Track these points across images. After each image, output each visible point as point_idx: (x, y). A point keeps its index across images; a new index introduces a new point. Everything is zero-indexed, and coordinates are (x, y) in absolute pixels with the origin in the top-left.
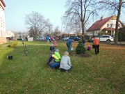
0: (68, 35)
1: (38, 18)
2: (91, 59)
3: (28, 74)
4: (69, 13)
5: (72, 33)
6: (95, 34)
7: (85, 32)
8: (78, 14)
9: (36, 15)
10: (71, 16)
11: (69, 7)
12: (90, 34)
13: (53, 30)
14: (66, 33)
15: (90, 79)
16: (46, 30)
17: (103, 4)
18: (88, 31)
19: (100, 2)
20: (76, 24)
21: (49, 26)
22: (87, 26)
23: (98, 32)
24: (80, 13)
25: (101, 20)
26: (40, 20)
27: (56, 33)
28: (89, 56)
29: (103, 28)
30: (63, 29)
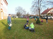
0: (33, 16)
1: (20, 8)
2: (43, 26)
3: (16, 31)
4: (33, 6)
5: (34, 15)
6: (45, 15)
7: (40, 14)
8: (37, 7)
9: (19, 7)
10: (34, 8)
11: (33, 4)
12: (42, 15)
13: (26, 13)
14: (32, 15)
15: (43, 35)
16: (23, 14)
17: (48, 3)
18: (42, 14)
19: (47, 2)
20: (36, 11)
21: (25, 12)
22: (41, 12)
23: (46, 14)
24: (38, 6)
25: (48, 9)
26: (21, 9)
27: (28, 15)
28: (42, 25)
29: (48, 13)
30: (30, 13)
